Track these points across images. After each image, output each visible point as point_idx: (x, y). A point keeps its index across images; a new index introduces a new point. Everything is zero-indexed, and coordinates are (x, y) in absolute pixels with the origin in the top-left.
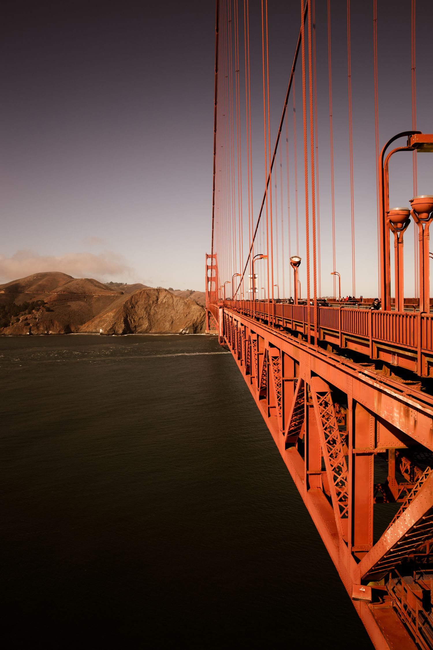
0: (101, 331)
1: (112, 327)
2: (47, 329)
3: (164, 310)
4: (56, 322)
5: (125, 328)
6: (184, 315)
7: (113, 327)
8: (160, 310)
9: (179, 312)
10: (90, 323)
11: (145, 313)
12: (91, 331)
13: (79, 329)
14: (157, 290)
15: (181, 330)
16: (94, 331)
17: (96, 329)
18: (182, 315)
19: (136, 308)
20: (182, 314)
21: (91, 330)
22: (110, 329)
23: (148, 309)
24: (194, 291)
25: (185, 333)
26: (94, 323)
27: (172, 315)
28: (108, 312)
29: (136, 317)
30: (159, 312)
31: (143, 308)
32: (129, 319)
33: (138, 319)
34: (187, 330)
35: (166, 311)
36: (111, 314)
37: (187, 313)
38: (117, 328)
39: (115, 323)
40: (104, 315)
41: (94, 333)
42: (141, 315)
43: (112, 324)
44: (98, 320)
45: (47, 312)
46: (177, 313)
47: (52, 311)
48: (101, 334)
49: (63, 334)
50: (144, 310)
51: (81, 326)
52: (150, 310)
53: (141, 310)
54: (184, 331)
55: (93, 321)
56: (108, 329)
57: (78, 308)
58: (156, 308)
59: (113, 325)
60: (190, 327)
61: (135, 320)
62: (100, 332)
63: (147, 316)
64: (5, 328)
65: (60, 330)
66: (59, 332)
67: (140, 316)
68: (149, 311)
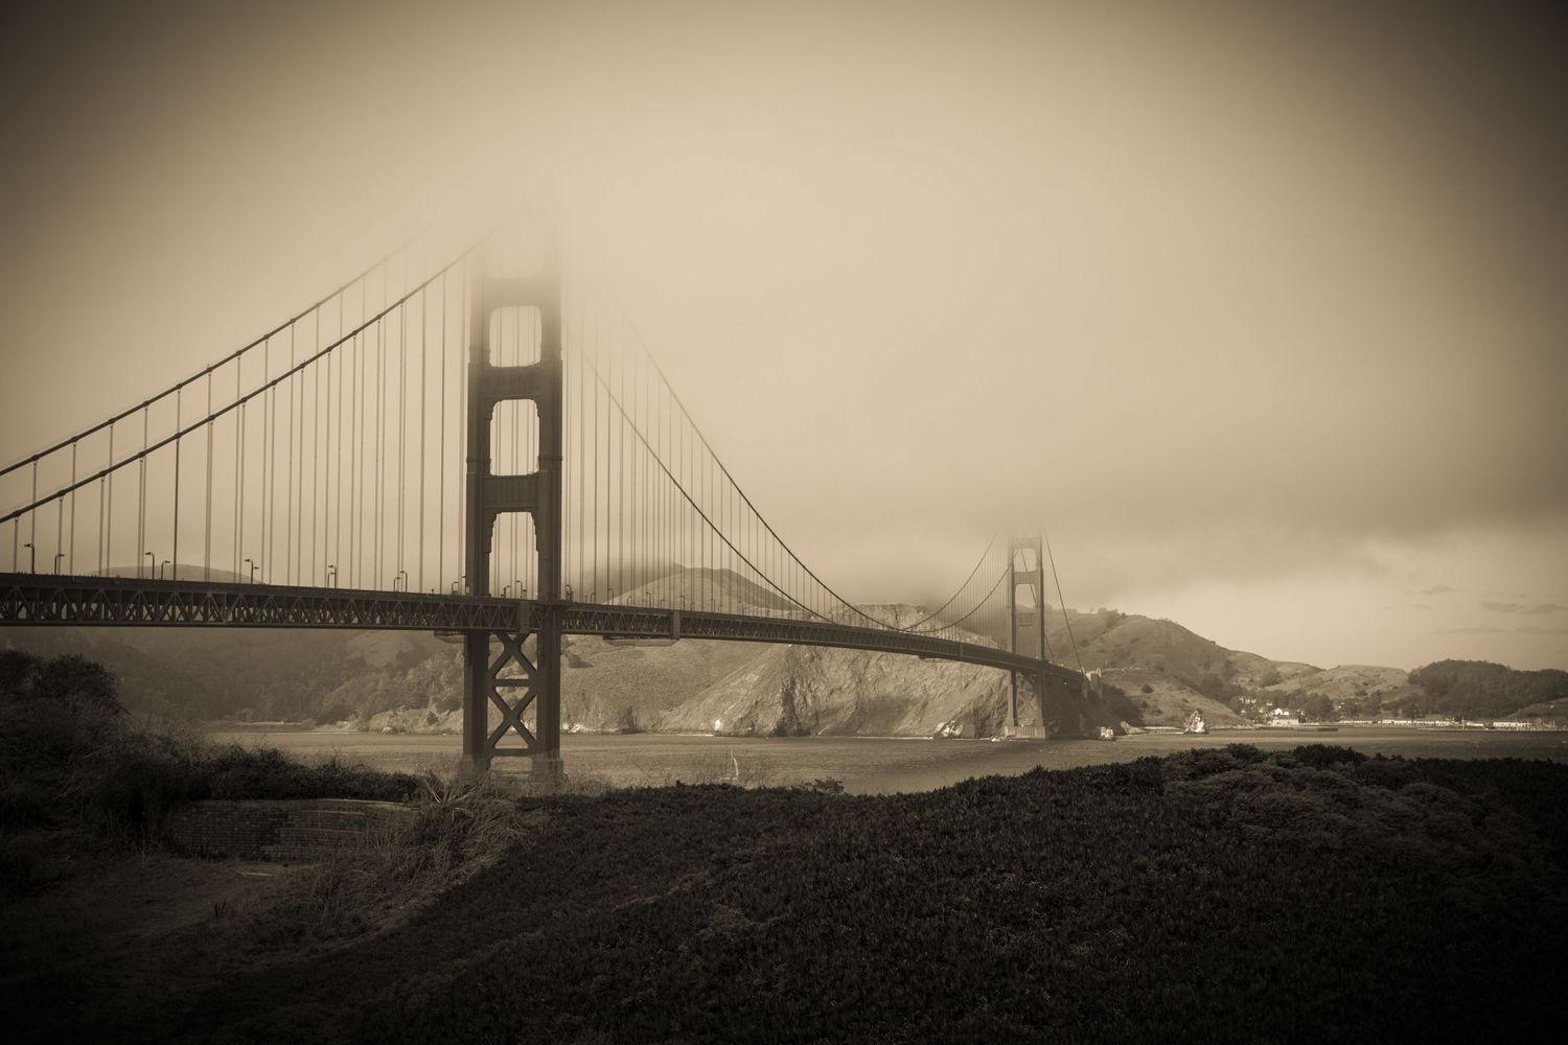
0: (718, 725)
1: (746, 713)
2: (569, 716)
3: (905, 668)
4: (597, 699)
5: (783, 719)
6: (959, 683)
7: (750, 713)
8: (895, 668)
9: (947, 673)
10: (695, 704)
11: (849, 675)
12: (693, 728)
13: (661, 720)
14: (893, 607)
15: (941, 725)
16: (703, 726)
17: (707, 721)
18: (955, 683)
19: (823, 660)
20: (953, 679)
21: (693, 724)
22: (741, 719)
23: (861, 665)
24: (1123, 614)
25: (951, 736)
26: (705, 704)
27: (928, 683)
28: (745, 672)
29: (822, 688)
30: (890, 674)
31: (844, 660)
32: (800, 691)
33: (826, 693)
34: (956, 725)
35: (911, 671)
36: (752, 677)
37: (970, 679)
38: (761, 716)
39: (757, 702)
40: (733, 681)
41: (702, 731)
42: (838, 681)
43: (748, 704)
44: (717, 694)
45: (573, 670)
46: (942, 676)
47: (585, 665)
48: (718, 734)
49: (613, 734)
50: (846, 668)
51: (667, 713)
52: (866, 667)
53: (839, 668)
54: (948, 729)
55: (702, 699)
56: (735, 719)
57: (664, 659)
58: (883, 663)
59: (751, 707)
60: (967, 716)
61: (819, 694)
62: (716, 728)
63: (854, 685)
64: (453, 713)
65: (606, 723)
66: (603, 727)
67: (835, 685)
68: (862, 671)
